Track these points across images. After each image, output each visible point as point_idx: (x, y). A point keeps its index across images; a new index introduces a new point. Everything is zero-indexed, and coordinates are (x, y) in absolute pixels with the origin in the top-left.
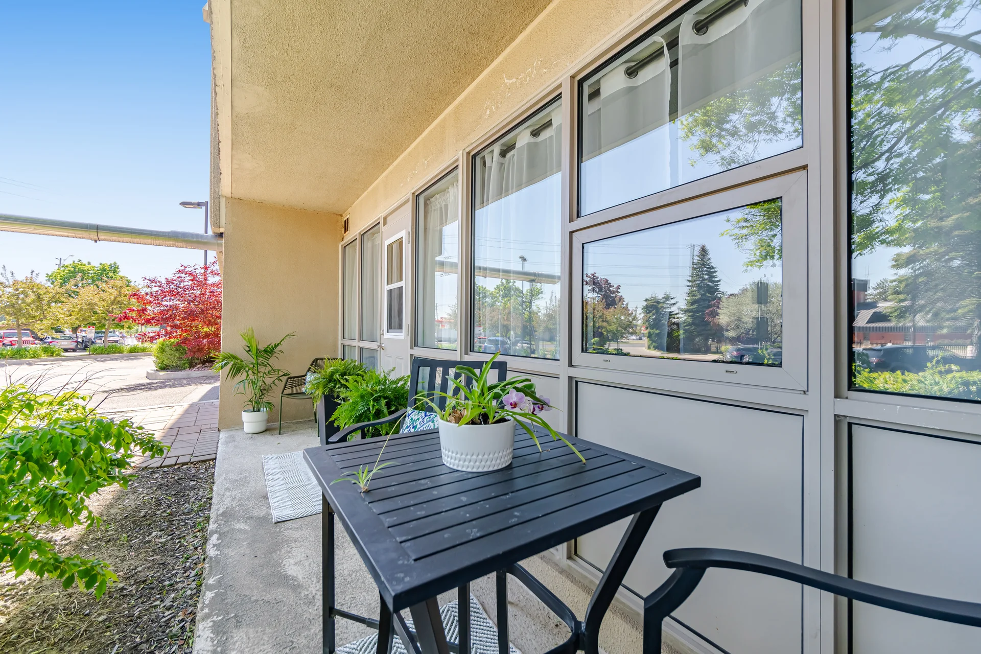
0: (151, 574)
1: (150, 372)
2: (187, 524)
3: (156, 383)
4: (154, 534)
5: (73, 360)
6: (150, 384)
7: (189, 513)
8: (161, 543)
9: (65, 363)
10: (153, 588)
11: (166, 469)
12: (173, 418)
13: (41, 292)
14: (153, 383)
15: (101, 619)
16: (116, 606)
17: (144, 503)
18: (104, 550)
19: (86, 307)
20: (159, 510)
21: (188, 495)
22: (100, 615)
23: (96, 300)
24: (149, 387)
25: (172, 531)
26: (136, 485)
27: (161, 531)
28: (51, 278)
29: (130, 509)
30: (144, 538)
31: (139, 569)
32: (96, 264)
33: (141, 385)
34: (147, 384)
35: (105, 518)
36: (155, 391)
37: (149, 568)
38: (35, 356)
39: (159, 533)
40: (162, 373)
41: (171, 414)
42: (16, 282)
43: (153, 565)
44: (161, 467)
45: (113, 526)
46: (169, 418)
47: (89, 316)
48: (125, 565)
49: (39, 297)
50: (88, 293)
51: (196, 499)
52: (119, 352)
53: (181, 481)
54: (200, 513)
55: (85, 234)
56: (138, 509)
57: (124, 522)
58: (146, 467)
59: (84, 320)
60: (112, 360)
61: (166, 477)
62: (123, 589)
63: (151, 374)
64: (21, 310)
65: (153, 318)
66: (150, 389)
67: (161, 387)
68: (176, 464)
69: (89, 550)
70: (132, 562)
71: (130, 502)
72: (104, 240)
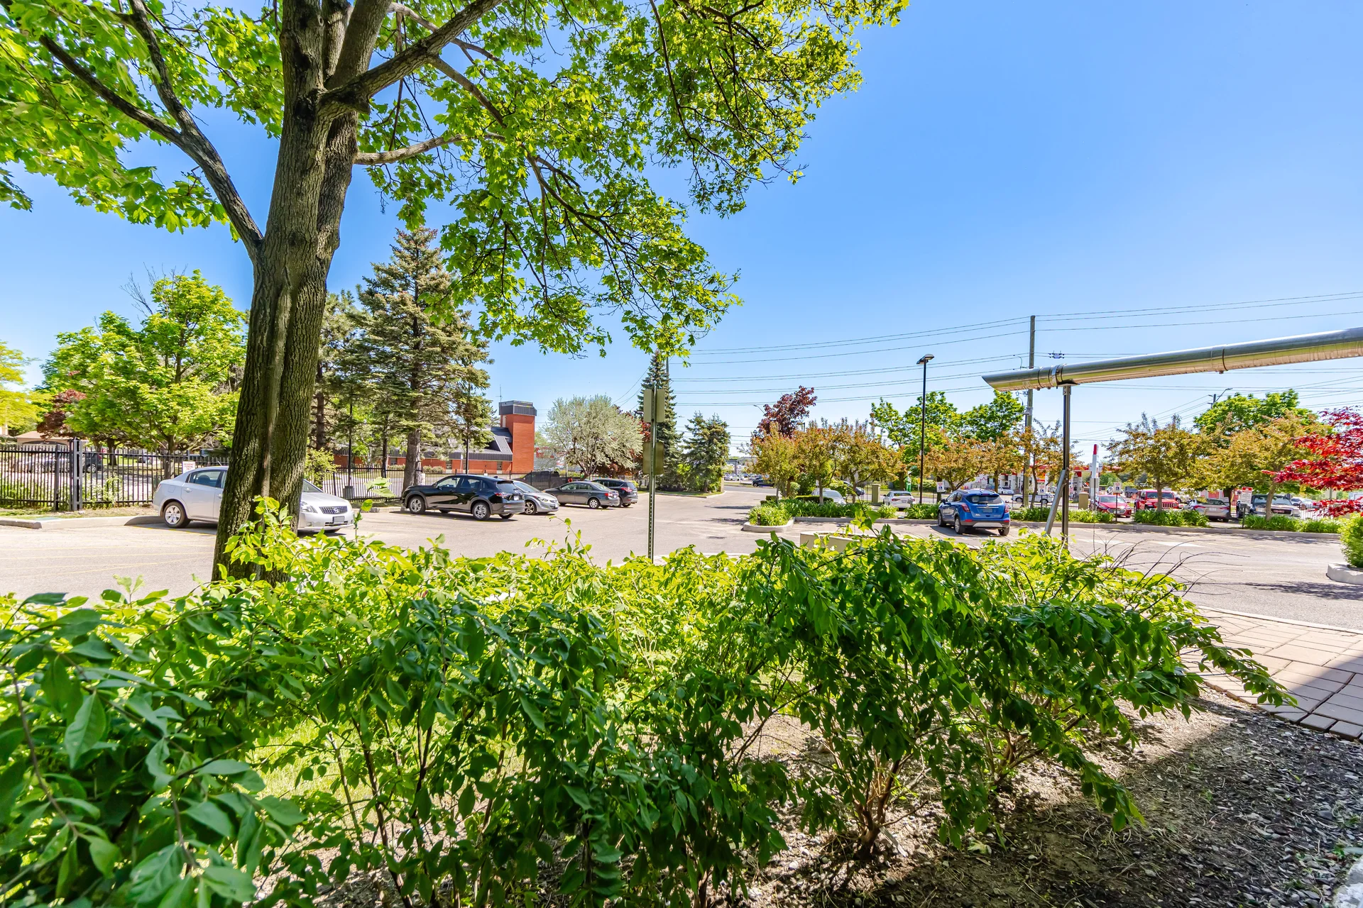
0: (1230, 867)
1: (1333, 567)
2: (1314, 834)
3: (1342, 588)
4: (1253, 815)
5: (1220, 533)
6: (1329, 586)
7: (1325, 820)
8: (1261, 835)
9: (1209, 536)
10: (1227, 889)
11: (1306, 731)
12: (1348, 652)
13: (1185, 442)
14: (1335, 587)
15: (1149, 872)
16: (1171, 873)
17: (1253, 763)
18: (1178, 793)
19: (1239, 460)
20: (1272, 785)
21: (1335, 790)
22: (1150, 867)
23: (1256, 449)
24: (1326, 592)
25: (1284, 828)
26: (1249, 732)
27: (1265, 817)
28: (1198, 422)
29: (1229, 761)
30: (1237, 812)
31: (1216, 849)
32: (1260, 396)
33: (1312, 586)
34: (1324, 586)
35: (1192, 755)
36: (1335, 601)
37: (1229, 856)
38: (1175, 523)
39: (1261, 819)
40: (1354, 573)
41: (1346, 645)
42: (1157, 432)
43: (1238, 857)
44: (1298, 723)
45: (1198, 771)
46: (1339, 650)
47: (1244, 473)
48: (1199, 831)
49: (1182, 448)
50: (1243, 441)
51: (1349, 805)
52: (1289, 529)
53: (1328, 762)
54: (1349, 832)
55: (1206, 365)
56: (1241, 767)
57: (1215, 774)
58: (1272, 714)
59: (1238, 478)
60: (1276, 539)
61: (1302, 743)
62: (1185, 857)
63: (1335, 571)
64: (1162, 465)
65: (1341, 478)
66: (1326, 595)
67: (1348, 596)
68: (1327, 730)
69: (1162, 783)
70: (1209, 832)
71: (1232, 751)
72: (1233, 368)
